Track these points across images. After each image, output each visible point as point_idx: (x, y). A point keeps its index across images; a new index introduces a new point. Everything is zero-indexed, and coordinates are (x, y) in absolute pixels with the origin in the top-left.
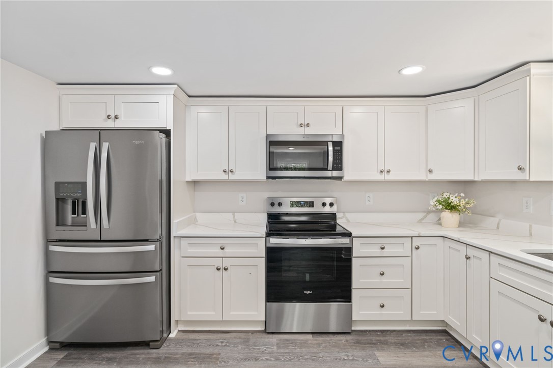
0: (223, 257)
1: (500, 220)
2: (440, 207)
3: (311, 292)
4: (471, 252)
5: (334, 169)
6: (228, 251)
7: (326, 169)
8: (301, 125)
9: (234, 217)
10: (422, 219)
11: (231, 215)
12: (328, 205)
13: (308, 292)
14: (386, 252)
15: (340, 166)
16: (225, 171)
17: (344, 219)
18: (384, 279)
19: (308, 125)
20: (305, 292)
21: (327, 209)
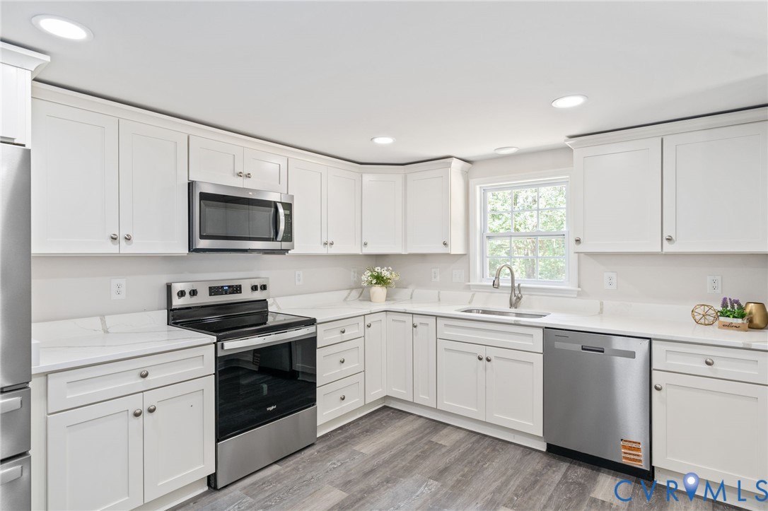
0: (142, 392)
1: (413, 291)
2: (374, 281)
3: (275, 407)
4: (417, 320)
5: (283, 239)
6: (157, 377)
7: (275, 239)
8: (240, 175)
9: (103, 322)
10: (347, 297)
12: (259, 289)
13: (273, 408)
14: (346, 336)
15: (289, 235)
16: (114, 239)
17: (275, 306)
18: (344, 367)
19: (248, 176)
20: (267, 408)
21: (258, 295)
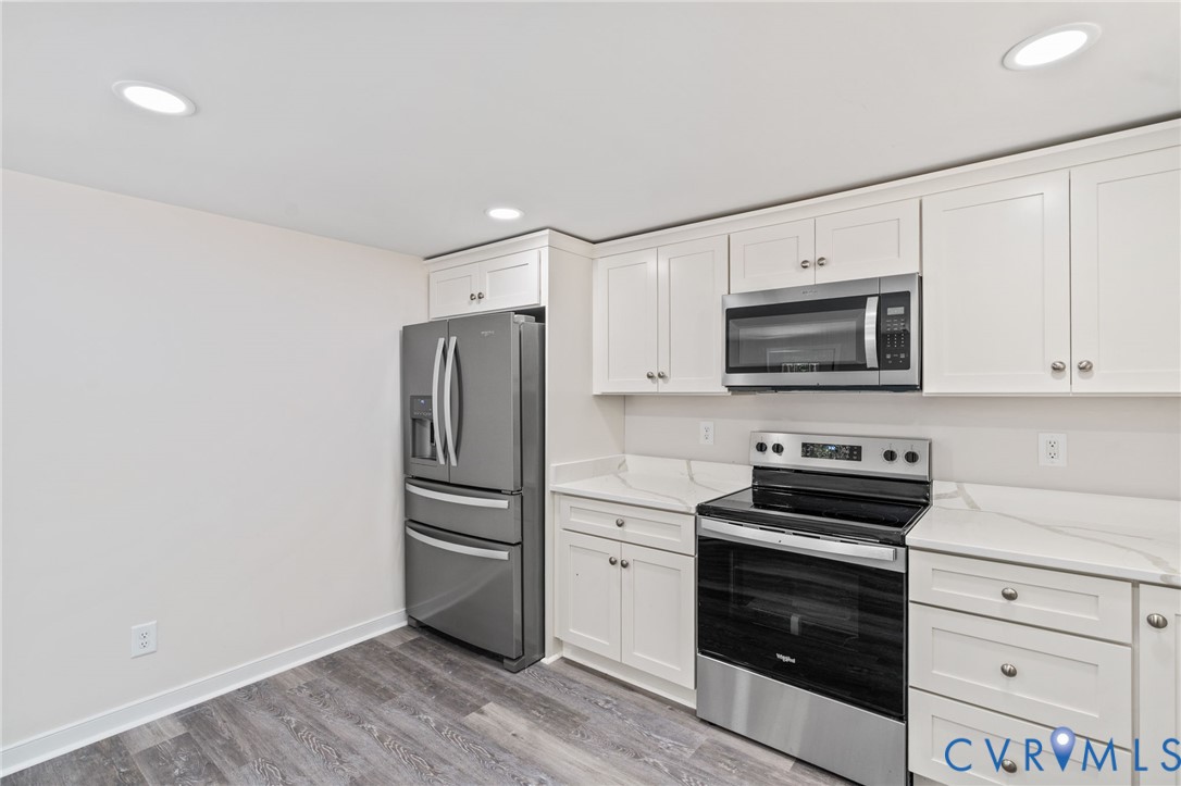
3: (793, 661)
5: (883, 364)
6: (631, 531)
7: (861, 367)
8: (805, 265)
9: (689, 467)
11: (683, 463)
12: (900, 459)
13: (787, 659)
14: (1018, 609)
15: (903, 356)
16: (649, 377)
17: (960, 498)
18: (1017, 690)
19: (821, 262)
20: (779, 656)
21: (900, 468)
